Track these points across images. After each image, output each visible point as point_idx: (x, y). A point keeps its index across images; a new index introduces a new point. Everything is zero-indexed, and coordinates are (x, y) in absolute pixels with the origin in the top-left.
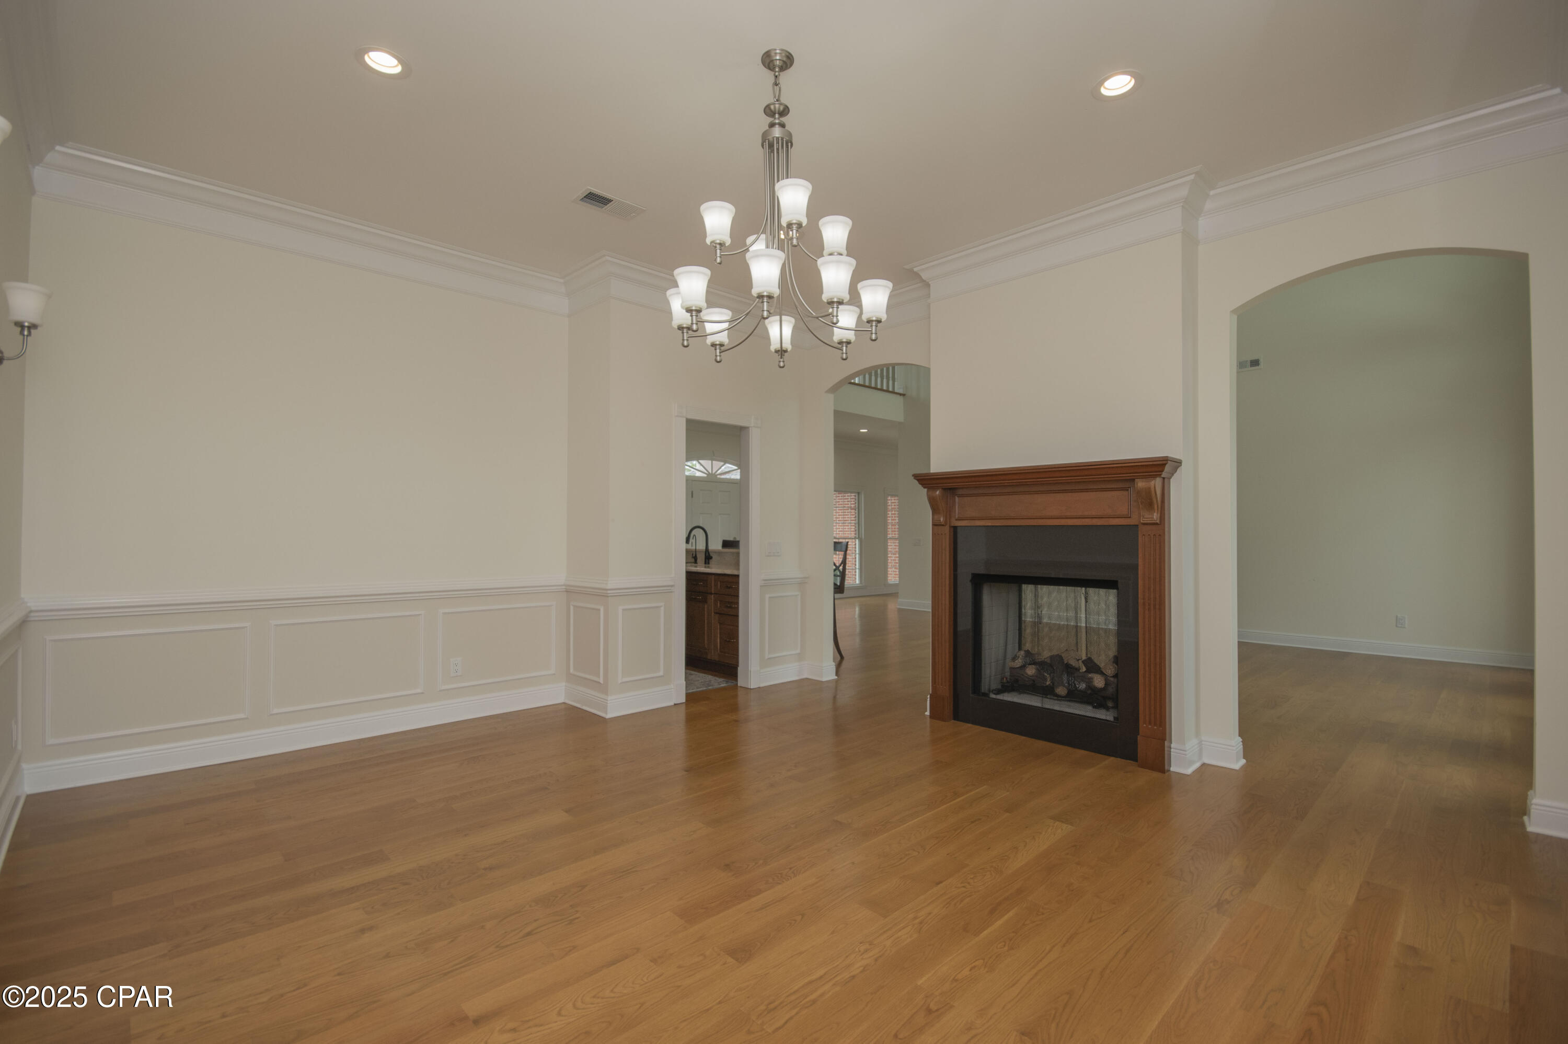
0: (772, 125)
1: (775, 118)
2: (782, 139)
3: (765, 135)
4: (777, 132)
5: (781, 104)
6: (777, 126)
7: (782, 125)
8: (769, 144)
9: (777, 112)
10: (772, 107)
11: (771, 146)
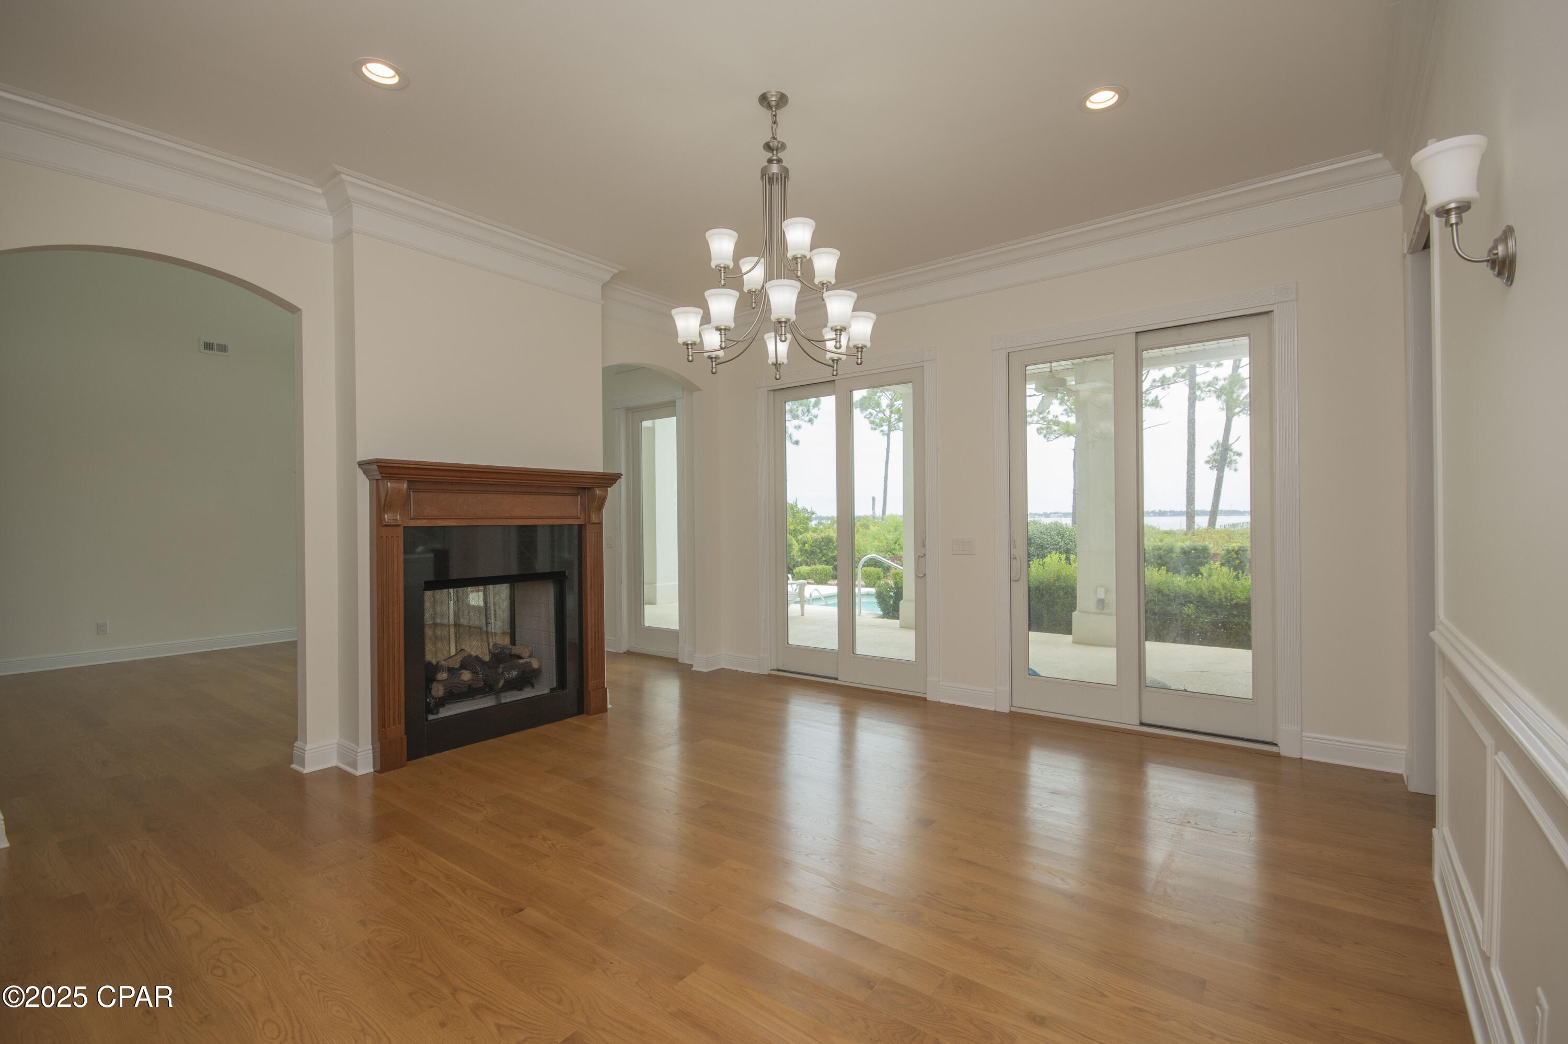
0: (770, 161)
1: (773, 154)
2: (781, 175)
3: (764, 172)
4: (775, 168)
5: (779, 142)
6: (775, 162)
7: (779, 161)
8: (768, 179)
9: (775, 149)
10: (771, 144)
11: (771, 180)
